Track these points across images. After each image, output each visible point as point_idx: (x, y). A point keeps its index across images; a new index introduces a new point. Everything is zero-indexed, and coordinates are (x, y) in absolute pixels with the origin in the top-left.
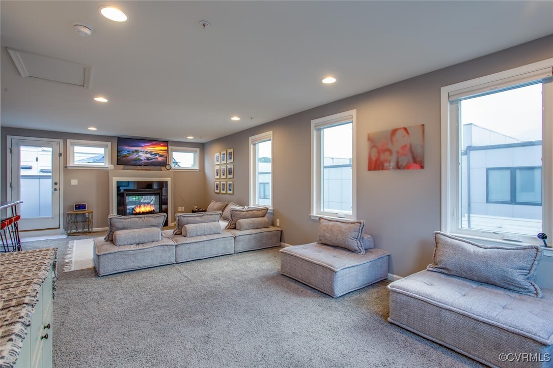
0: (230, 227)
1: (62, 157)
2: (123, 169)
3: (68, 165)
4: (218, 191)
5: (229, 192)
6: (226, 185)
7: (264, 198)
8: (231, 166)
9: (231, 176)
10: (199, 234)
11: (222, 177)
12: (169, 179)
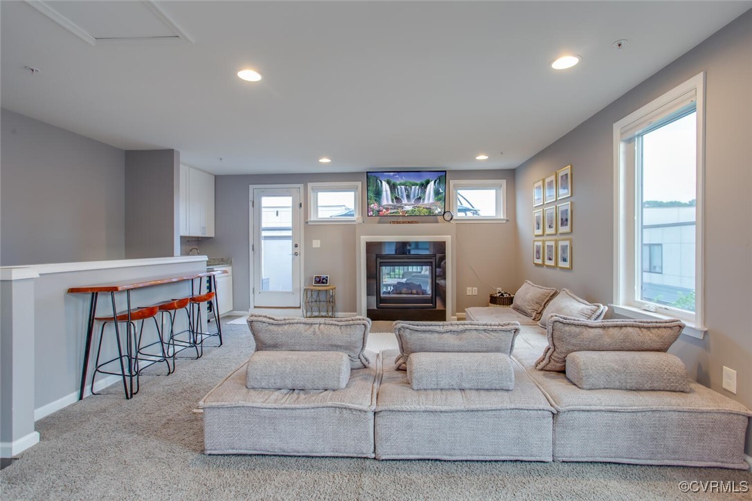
0: (549, 367)
1: (302, 207)
2: (379, 223)
3: (309, 220)
4: (540, 261)
5: (561, 264)
6: (556, 248)
7: (650, 272)
8: (566, 206)
9: (567, 229)
10: (443, 384)
11: (548, 231)
12: (447, 239)
